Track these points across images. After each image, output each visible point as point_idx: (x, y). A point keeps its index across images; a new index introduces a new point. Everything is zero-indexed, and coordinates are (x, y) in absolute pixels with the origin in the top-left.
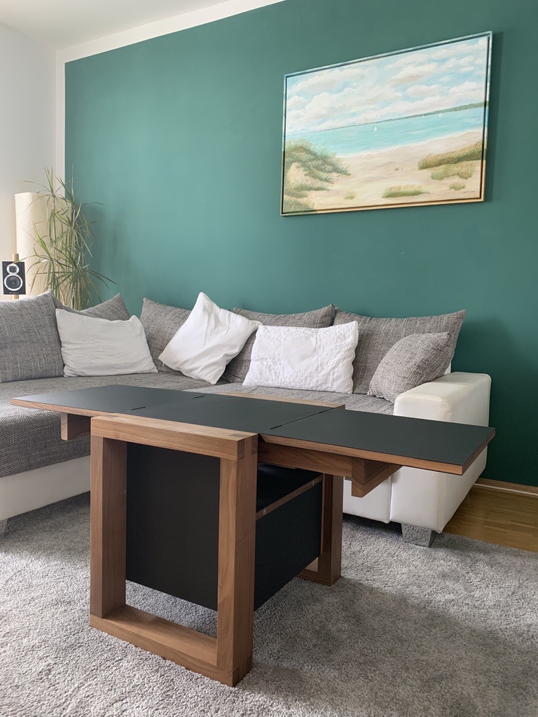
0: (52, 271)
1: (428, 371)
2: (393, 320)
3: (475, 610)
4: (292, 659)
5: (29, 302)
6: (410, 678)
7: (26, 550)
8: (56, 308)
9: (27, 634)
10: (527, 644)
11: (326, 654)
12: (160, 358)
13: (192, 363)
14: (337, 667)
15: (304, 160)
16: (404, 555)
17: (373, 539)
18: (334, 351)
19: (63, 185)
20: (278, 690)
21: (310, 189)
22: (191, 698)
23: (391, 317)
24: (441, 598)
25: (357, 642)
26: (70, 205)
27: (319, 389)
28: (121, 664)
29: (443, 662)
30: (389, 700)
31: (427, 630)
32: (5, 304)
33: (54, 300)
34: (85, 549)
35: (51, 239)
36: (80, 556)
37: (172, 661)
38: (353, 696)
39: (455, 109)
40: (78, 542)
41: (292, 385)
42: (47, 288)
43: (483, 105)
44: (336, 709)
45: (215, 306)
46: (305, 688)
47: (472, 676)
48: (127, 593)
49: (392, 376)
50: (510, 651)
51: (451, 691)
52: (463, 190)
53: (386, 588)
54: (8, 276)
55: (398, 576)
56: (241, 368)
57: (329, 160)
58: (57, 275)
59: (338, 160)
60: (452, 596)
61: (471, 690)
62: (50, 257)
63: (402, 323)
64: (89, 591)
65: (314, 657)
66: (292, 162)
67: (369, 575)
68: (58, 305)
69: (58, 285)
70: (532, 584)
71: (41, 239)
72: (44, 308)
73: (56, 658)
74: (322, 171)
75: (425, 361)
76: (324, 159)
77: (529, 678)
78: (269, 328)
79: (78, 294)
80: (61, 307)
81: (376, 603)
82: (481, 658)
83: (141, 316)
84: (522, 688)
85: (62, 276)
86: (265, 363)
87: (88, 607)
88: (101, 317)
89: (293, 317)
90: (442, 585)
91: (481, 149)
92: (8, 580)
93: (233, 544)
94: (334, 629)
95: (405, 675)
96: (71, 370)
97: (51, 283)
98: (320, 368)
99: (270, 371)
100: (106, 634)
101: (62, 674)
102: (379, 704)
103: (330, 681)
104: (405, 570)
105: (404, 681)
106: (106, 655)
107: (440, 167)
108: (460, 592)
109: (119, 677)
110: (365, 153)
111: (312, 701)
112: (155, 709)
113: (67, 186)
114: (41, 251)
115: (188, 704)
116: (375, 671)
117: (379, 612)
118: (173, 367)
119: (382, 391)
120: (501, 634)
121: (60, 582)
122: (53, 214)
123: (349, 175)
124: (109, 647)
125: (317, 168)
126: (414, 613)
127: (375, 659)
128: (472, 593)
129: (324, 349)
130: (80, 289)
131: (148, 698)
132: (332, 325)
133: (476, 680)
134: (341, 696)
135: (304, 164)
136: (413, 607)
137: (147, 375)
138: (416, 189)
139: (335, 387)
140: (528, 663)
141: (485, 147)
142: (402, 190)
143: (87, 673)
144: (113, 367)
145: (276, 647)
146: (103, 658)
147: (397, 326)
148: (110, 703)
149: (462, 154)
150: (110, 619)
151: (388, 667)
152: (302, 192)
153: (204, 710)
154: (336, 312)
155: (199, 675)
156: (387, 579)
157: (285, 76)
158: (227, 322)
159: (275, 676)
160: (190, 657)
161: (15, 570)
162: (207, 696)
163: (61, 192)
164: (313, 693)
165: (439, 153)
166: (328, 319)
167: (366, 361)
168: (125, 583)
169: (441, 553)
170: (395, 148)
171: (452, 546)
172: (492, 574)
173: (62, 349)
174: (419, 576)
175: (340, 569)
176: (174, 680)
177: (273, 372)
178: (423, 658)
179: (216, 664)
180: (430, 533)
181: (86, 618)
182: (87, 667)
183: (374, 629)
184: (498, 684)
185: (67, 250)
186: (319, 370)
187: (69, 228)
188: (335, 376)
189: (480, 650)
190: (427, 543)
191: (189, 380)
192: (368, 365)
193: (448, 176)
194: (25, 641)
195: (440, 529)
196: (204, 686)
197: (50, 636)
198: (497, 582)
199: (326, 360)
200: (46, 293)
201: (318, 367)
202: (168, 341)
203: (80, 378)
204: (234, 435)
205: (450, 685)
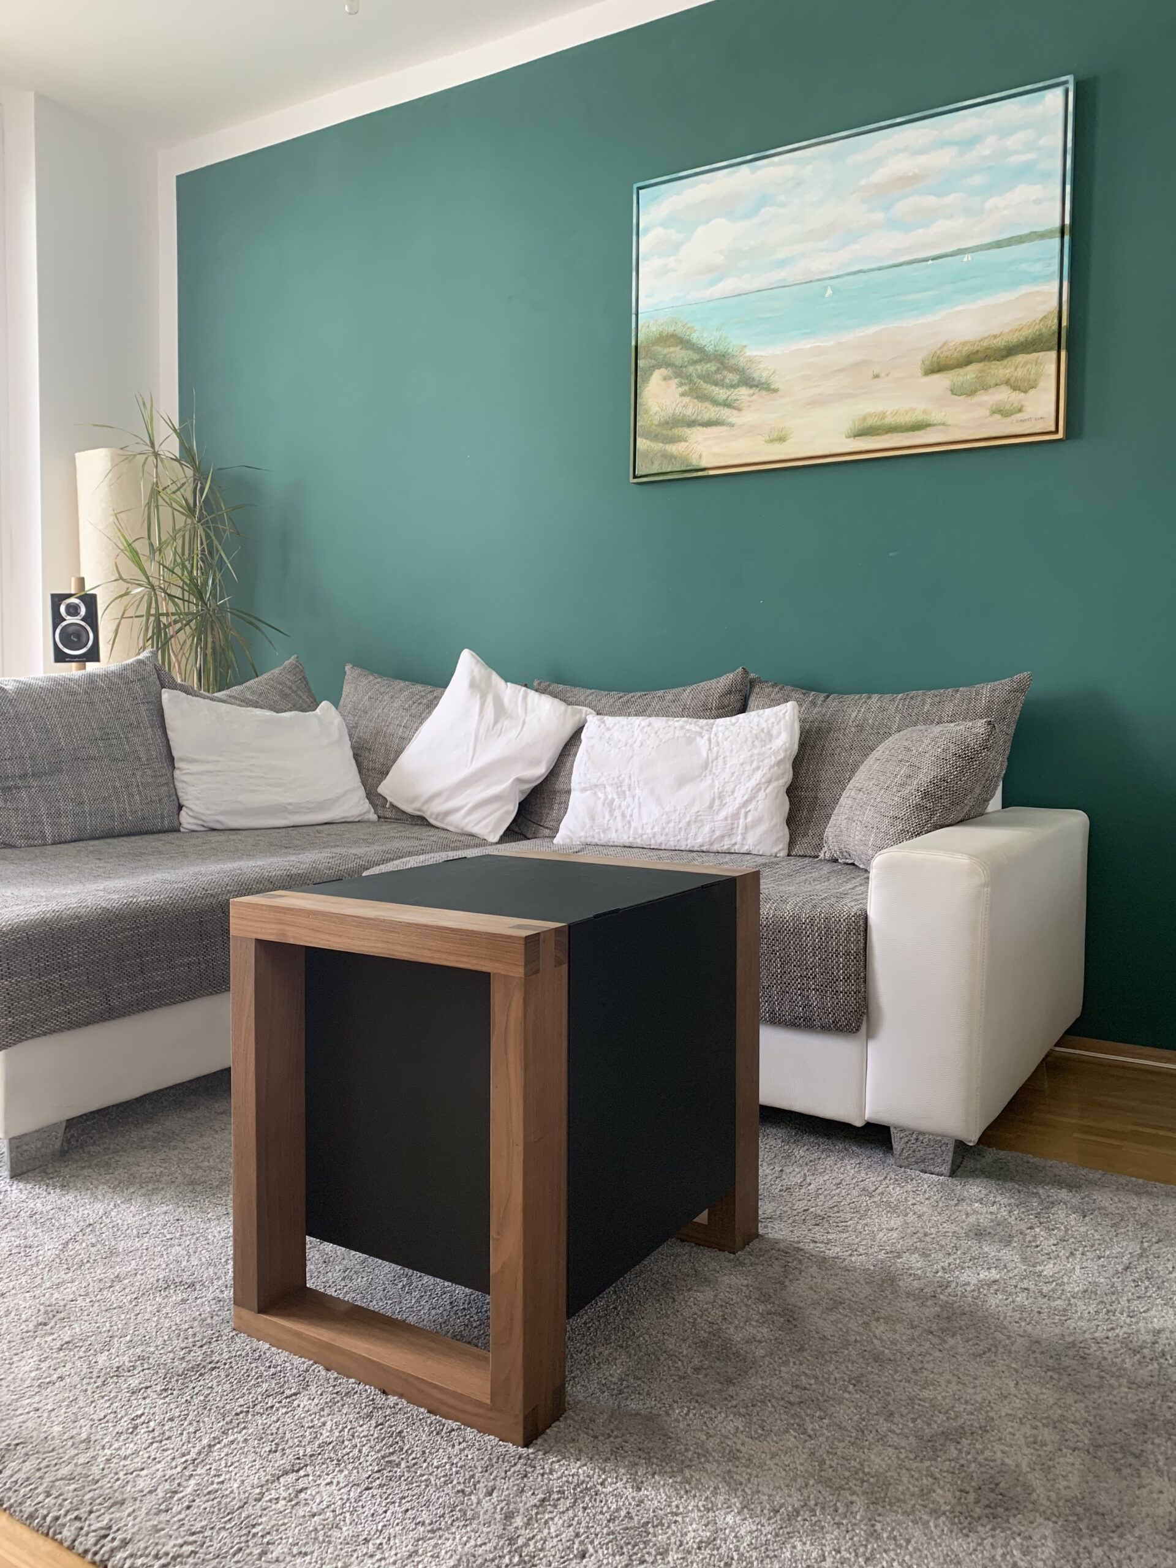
0: (153, 611)
1: (946, 802)
2: (875, 697)
3: (1041, 1300)
4: (648, 1394)
5: (106, 676)
6: (893, 1432)
7: (104, 1183)
8: (163, 687)
9: (107, 1346)
10: (1150, 1367)
11: (719, 1386)
12: (381, 789)
13: (449, 798)
14: (743, 1411)
15: (678, 362)
16: (895, 1193)
17: (830, 1162)
18: (747, 767)
19: (175, 430)
20: (617, 1453)
21: (692, 424)
22: (437, 1468)
23: (870, 692)
24: (970, 1277)
25: (785, 1363)
26: (190, 472)
27: (716, 847)
28: (296, 1403)
29: (966, 1402)
30: (847, 1474)
31: (936, 1341)
32: (57, 682)
33: (158, 671)
34: (224, 1182)
35: (151, 545)
36: (214, 1194)
37: (401, 1396)
38: (773, 1467)
39: (998, 245)
40: (211, 1168)
41: (659, 840)
42: (144, 648)
43: (1058, 235)
44: (736, 1490)
45: (495, 678)
46: (673, 1451)
47: (1027, 1430)
48: (310, 1267)
49: (869, 815)
50: (1113, 1381)
51: (980, 1458)
52: (1019, 416)
53: (853, 1259)
54: (64, 624)
55: (881, 1234)
56: (551, 808)
57: (733, 361)
58: (164, 619)
59: (751, 360)
60: (994, 1274)
61: (1022, 1458)
62: (150, 583)
63: (893, 705)
64: (231, 1262)
65: (694, 1391)
66: (653, 368)
67: (818, 1233)
68: (165, 681)
69: (166, 643)
70: (1166, 1250)
71: (129, 545)
72: (137, 687)
73: (166, 1390)
74: (716, 385)
75: (939, 783)
76: (722, 359)
77: (1149, 1435)
78: (609, 720)
79: (209, 658)
80: (174, 686)
81: (830, 1287)
82: (1049, 1396)
83: (341, 703)
84: (1133, 1454)
85: (175, 622)
86: (601, 795)
87: (229, 1294)
88: (256, 705)
89: (662, 698)
90: (975, 1251)
91: (1055, 327)
92: (67, 1243)
93: (518, 1150)
94: (738, 1337)
95: (884, 1427)
96: (194, 818)
97: (152, 637)
98: (717, 802)
99: (611, 812)
100: (267, 1346)
101: (177, 1420)
102: (826, 1482)
103: (727, 1437)
104: (896, 1222)
105: (882, 1439)
106: (265, 1386)
107: (969, 368)
108: (1011, 1265)
109: (292, 1426)
110: (807, 344)
111: (688, 1475)
112: (363, 1487)
113: (183, 434)
114: (130, 570)
115: (432, 1479)
116: (821, 1418)
117: (836, 1304)
118: (408, 808)
119: (851, 848)
120: (1094, 1347)
121: (172, 1246)
122: (155, 493)
123: (776, 391)
124: (273, 1370)
125: (707, 378)
126: (911, 1307)
127: (822, 1395)
128: (1039, 1268)
129: (725, 763)
130: (214, 648)
131: (350, 1467)
132: (743, 709)
133: (1035, 1436)
134: (748, 1467)
135: (679, 372)
136: (908, 1295)
137: (354, 826)
138: (918, 416)
139: (750, 843)
140: (1148, 1406)
141: (1064, 323)
142: (889, 420)
143: (228, 1419)
144: (281, 809)
145: (617, 1371)
146: (259, 1390)
147: (882, 709)
148: (273, 1475)
149: (1015, 338)
150: (276, 1315)
151: (849, 1412)
152: (676, 431)
153: (463, 1491)
154: (752, 683)
155: (455, 1425)
156: (857, 1240)
157: (635, 186)
158: (520, 709)
159: (612, 1426)
160: (436, 1387)
161: (81, 1223)
162: (471, 1464)
163: (171, 446)
164: (690, 1460)
165: (967, 338)
166: (734, 700)
167: (816, 787)
168: (305, 1244)
169: (975, 1189)
170: (872, 330)
171: (999, 1174)
172: (1082, 1229)
173: (177, 773)
174: (926, 1235)
175: (756, 1220)
176: (405, 1434)
177: (618, 813)
178: (926, 1394)
179: (488, 1401)
180: (951, 1147)
181: (226, 1314)
182: (228, 1407)
183: (824, 1338)
184: (1080, 1445)
185: (184, 567)
186: (716, 808)
187: (189, 521)
188: (749, 819)
189: (1048, 1379)
190: (946, 1169)
191: (443, 834)
192: (820, 795)
193: (985, 388)
194: (102, 1359)
195: (972, 1138)
196: (464, 1445)
197: (152, 1349)
198: (1092, 1246)
199: (729, 788)
200: (143, 656)
201: (713, 800)
202: (399, 753)
203: (215, 833)
204: (518, 927)
205: (978, 1446)
